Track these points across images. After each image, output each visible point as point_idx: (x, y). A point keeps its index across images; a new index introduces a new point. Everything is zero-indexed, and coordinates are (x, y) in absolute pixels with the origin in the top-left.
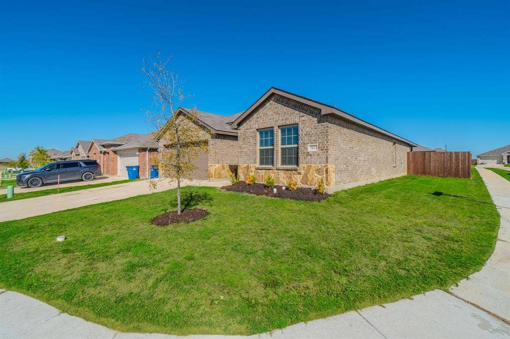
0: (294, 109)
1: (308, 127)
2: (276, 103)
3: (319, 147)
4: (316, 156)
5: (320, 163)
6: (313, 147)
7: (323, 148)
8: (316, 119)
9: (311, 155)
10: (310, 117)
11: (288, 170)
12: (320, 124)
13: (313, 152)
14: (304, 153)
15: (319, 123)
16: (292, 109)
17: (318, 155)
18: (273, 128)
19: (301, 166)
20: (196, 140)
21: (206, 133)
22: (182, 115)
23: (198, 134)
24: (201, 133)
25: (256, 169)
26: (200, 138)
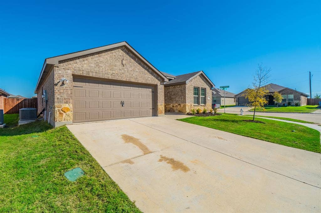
1: (208, 90)
2: (200, 77)
5: (210, 103)
7: (211, 98)
8: (210, 88)
9: (209, 101)
10: (208, 87)
11: (203, 106)
13: (209, 99)
14: (207, 99)
16: (204, 82)
18: (199, 87)
19: (207, 104)
20: (144, 82)
21: (155, 79)
22: (122, 51)
23: (146, 77)
24: (150, 78)
25: (194, 106)
26: (148, 81)
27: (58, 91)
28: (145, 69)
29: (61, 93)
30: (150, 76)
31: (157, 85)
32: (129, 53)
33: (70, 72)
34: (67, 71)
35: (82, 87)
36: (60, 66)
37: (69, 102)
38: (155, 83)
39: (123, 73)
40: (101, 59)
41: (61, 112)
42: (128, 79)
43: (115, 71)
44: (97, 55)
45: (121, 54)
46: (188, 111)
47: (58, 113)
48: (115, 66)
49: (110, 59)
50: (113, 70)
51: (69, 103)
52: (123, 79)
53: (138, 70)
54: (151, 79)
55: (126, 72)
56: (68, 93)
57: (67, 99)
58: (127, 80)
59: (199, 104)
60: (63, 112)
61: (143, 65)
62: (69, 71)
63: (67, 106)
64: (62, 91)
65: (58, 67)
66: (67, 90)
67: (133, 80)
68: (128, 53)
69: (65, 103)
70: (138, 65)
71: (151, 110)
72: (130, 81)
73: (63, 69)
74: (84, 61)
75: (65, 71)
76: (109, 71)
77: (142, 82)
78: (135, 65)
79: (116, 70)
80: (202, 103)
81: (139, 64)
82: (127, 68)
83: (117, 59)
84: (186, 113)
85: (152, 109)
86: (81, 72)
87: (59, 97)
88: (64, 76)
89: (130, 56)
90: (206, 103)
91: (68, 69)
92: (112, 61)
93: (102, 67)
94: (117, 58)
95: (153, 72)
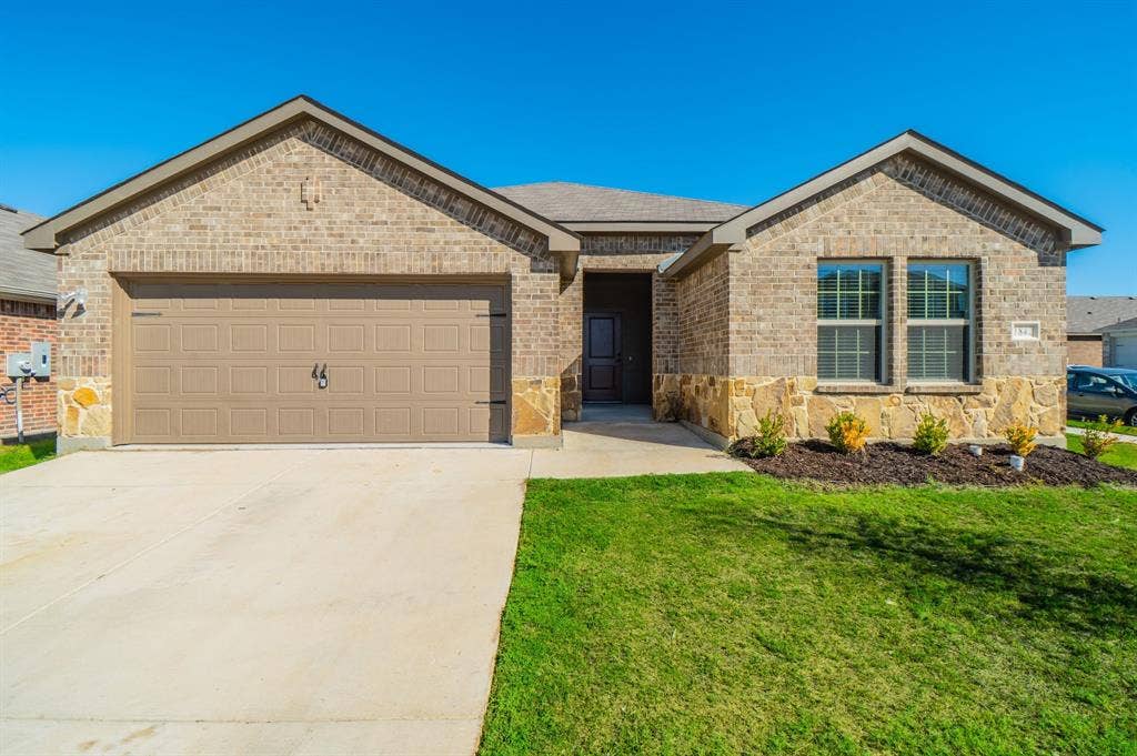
0: (965, 214)
1: (1011, 273)
2: (898, 185)
3: (1043, 331)
4: (1034, 356)
5: (1046, 373)
6: (1023, 330)
7: (1053, 333)
8: (1033, 253)
9: (1019, 353)
10: (1017, 245)
11: (945, 395)
12: (1045, 269)
13: (1026, 343)
14: (999, 344)
15: (1042, 265)
16: (959, 212)
17: (1042, 351)
18: (889, 259)
19: (989, 381)
20: (421, 266)
21: (496, 243)
22: (306, 141)
23: (436, 243)
24: (456, 243)
25: (817, 392)
26: (446, 264)
27: (66, 334)
28: (432, 202)
29: (73, 340)
30: (461, 237)
31: (506, 279)
32: (338, 143)
33: (101, 266)
34: (92, 262)
35: (160, 314)
36: (73, 249)
37: (96, 369)
38: (497, 267)
39: (304, 241)
40: (212, 197)
41: (75, 404)
42: (331, 261)
43: (267, 235)
44: (198, 185)
45: (295, 159)
46: (744, 421)
47: (65, 407)
48: (269, 216)
49: (247, 189)
50: (259, 235)
51: (97, 374)
52: (304, 268)
53: (384, 218)
54: (469, 251)
55: (322, 235)
56: (93, 340)
57: (90, 359)
58: (327, 271)
59: (890, 382)
60: (78, 406)
61: (416, 183)
62: (98, 264)
63: (89, 383)
64: (76, 334)
65: (67, 255)
66: (91, 327)
67: (356, 266)
68: (331, 149)
69: (84, 374)
70: (388, 189)
71: (487, 408)
72: (339, 271)
73: (83, 257)
74: (146, 218)
75: (87, 264)
76: (243, 241)
77: (410, 269)
78: (373, 192)
79: (273, 233)
80: (914, 371)
81: (395, 183)
82: (330, 216)
83: (280, 184)
84: (732, 439)
85: (491, 402)
86: (137, 261)
87: (67, 353)
88: (82, 282)
89: (342, 157)
90: (979, 372)
91: (96, 257)
92: (255, 195)
93: (213, 228)
94: (279, 180)
95: (478, 216)
